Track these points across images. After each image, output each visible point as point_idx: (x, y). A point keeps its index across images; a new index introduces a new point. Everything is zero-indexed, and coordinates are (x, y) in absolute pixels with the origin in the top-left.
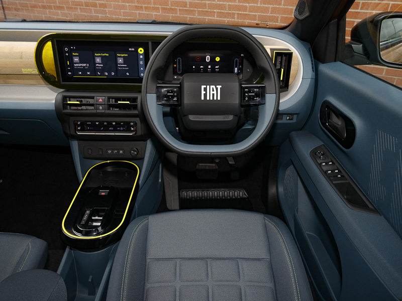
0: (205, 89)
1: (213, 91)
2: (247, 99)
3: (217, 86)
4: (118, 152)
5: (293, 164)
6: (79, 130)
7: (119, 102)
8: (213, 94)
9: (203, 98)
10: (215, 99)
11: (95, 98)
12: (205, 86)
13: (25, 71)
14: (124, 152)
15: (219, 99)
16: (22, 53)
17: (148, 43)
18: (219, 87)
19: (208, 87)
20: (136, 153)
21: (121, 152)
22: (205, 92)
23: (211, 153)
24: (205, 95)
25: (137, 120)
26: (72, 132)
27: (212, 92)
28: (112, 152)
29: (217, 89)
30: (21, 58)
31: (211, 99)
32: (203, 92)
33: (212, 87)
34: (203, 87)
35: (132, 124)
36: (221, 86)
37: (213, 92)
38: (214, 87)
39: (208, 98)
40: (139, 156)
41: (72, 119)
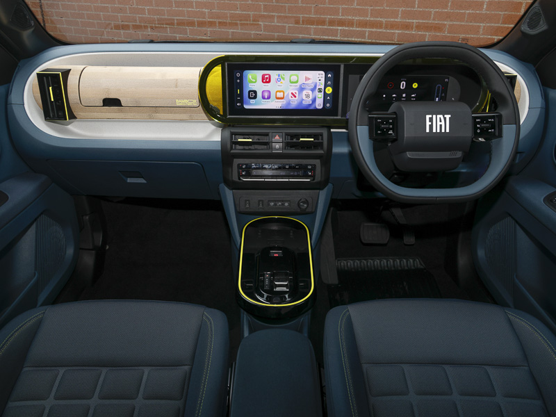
0: (431, 120)
1: (441, 121)
2: (479, 131)
3: (445, 116)
4: (283, 205)
5: (510, 215)
6: (243, 176)
7: (301, 139)
8: (441, 125)
9: (428, 131)
10: (443, 131)
11: (270, 134)
12: (431, 116)
13: (179, 103)
14: (289, 205)
15: (448, 131)
16: (177, 80)
17: (339, 66)
18: (448, 117)
19: (434, 116)
20: (305, 205)
21: (286, 204)
22: (430, 123)
23: (437, 197)
24: (431, 126)
25: (317, 162)
26: (235, 178)
27: (439, 123)
28: (275, 205)
29: (445, 119)
30: (176, 86)
31: (438, 131)
32: (428, 123)
33: (438, 116)
34: (428, 117)
35: (310, 167)
36: (450, 116)
37: (441, 123)
38: (441, 116)
39: (434, 131)
40: (309, 210)
41: (237, 161)
